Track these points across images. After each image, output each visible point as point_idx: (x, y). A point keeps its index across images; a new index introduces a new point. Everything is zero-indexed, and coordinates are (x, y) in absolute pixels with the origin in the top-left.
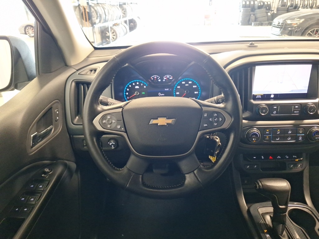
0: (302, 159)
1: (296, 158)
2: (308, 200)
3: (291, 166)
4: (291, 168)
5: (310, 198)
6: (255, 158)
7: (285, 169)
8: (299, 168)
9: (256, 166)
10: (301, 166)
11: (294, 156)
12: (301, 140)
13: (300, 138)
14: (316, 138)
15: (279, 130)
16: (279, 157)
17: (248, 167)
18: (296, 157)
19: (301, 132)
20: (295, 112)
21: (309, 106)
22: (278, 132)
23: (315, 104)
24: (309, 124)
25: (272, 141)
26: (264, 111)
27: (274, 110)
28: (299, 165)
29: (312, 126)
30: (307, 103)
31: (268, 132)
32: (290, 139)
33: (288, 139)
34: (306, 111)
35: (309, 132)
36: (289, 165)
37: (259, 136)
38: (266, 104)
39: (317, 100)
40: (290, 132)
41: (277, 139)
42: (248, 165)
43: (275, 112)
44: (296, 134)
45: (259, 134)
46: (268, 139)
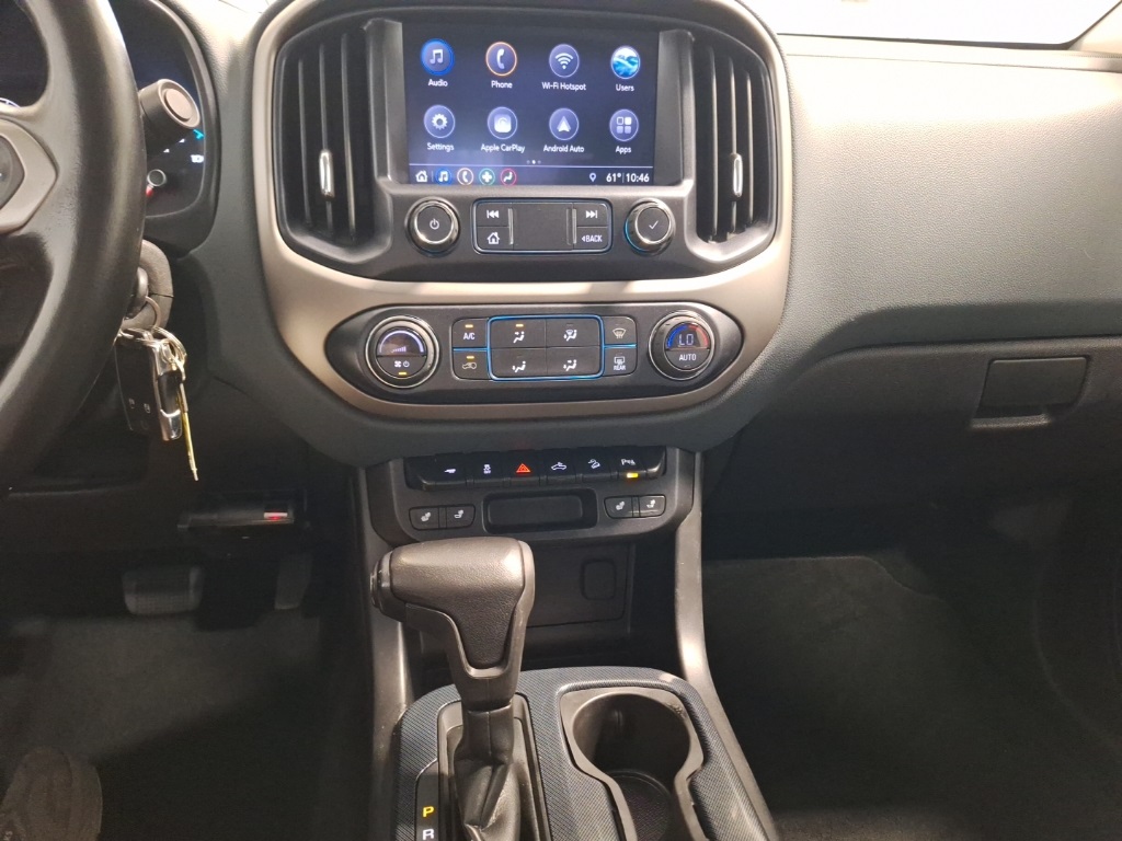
0: (655, 469)
1: (631, 468)
2: (693, 653)
3: (619, 508)
4: (619, 517)
5: (704, 643)
6: (452, 471)
7: (589, 521)
8: (651, 514)
9: (461, 512)
10: (663, 505)
11: (623, 462)
12: (621, 373)
13: (620, 362)
14: (682, 358)
15: (520, 325)
17: (426, 517)
18: (633, 462)
19: (619, 335)
20: (583, 239)
21: (641, 208)
22: (519, 336)
23: (675, 204)
24: (653, 299)
25: (494, 377)
26: (435, 224)
27: (487, 226)
28: (653, 502)
29: (665, 307)
30: (638, 198)
31: (471, 334)
32: (574, 367)
33: (567, 368)
34: (632, 232)
35: (655, 335)
36: (607, 501)
37: (422, 350)
38: (452, 199)
39: (685, 190)
40: (571, 335)
41: (516, 369)
42: (425, 508)
43: (494, 239)
44: (601, 346)
45: (422, 340)
46: (473, 365)
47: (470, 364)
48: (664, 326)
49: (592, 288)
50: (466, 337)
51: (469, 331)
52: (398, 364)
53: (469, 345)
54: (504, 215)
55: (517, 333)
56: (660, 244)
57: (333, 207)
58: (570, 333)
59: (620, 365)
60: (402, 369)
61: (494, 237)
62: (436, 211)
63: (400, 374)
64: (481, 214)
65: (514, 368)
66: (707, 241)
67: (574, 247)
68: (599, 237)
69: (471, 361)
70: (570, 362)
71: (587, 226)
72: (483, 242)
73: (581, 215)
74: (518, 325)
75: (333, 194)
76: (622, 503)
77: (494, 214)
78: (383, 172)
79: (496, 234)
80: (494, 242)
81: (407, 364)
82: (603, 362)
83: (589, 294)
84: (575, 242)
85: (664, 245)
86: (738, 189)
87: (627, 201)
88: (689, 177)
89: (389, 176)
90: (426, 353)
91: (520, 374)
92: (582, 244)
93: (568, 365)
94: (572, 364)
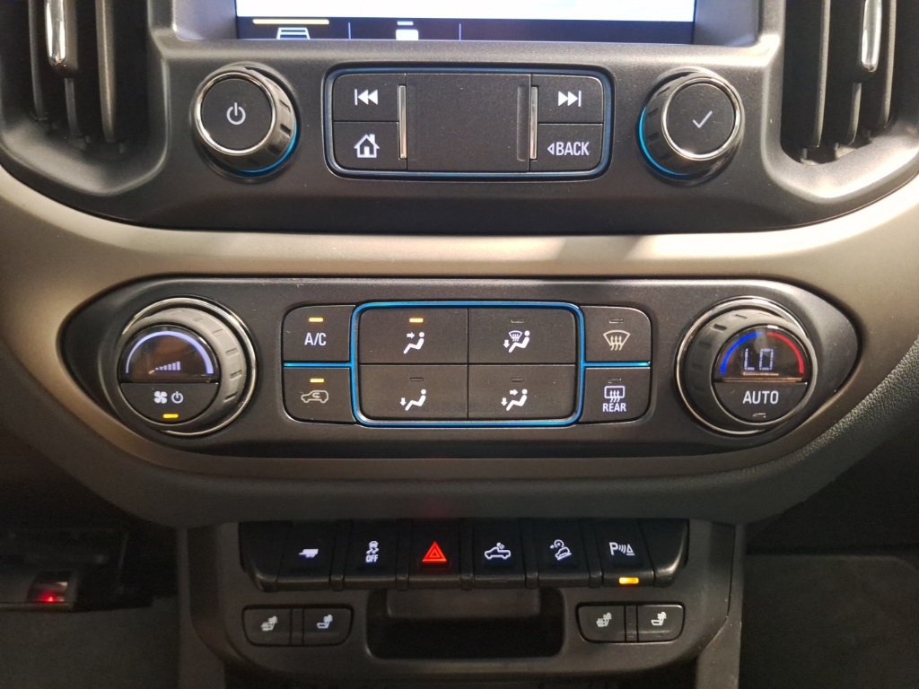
0: (672, 569)
1: (625, 565)
3: (601, 623)
4: (601, 642)
6: (310, 553)
7: (549, 646)
8: (657, 638)
9: (328, 619)
10: (679, 622)
11: (614, 547)
12: (617, 418)
13: (615, 396)
14: (748, 398)
15: (416, 320)
16: (500, 551)
17: (270, 624)
18: (628, 550)
19: (616, 344)
20: (551, 149)
21: (675, 85)
22: (415, 341)
23: (746, 81)
24: (688, 271)
25: (363, 419)
26: (236, 114)
27: (356, 121)
28: (662, 616)
29: (714, 289)
30: (667, 67)
31: (319, 335)
32: (521, 403)
33: (508, 405)
34: (655, 135)
35: (690, 345)
36: (580, 610)
37: (210, 370)
38: (282, 66)
39: (764, 53)
40: (519, 341)
41: (407, 405)
42: (269, 609)
43: (367, 148)
44: (577, 363)
45: (212, 351)
46: (323, 396)
47: (316, 394)
48: (711, 328)
49: (566, 247)
50: (309, 340)
51: (315, 329)
52: (160, 397)
53: (314, 355)
54: (388, 99)
55: (411, 335)
56: (713, 161)
57: (77, 89)
58: (516, 337)
59: (615, 400)
60: (169, 407)
61: (367, 143)
62: (241, 88)
63: (167, 416)
64: (343, 97)
65: (403, 402)
66: (799, 161)
67: (531, 166)
68: (584, 148)
69: (317, 386)
70: (514, 392)
71: (558, 123)
72: (346, 155)
73: (547, 100)
74: (412, 320)
75: (75, 65)
76: (608, 616)
77: (369, 97)
78: (165, 19)
79: (372, 138)
80: (367, 154)
81: (178, 397)
82: (582, 395)
83: (557, 262)
84: (533, 155)
85: (719, 164)
86: (869, 56)
87: (645, 72)
88: (772, 28)
89: (175, 27)
90: (218, 377)
91: (415, 414)
92: (546, 160)
93: (510, 398)
94: (518, 398)
